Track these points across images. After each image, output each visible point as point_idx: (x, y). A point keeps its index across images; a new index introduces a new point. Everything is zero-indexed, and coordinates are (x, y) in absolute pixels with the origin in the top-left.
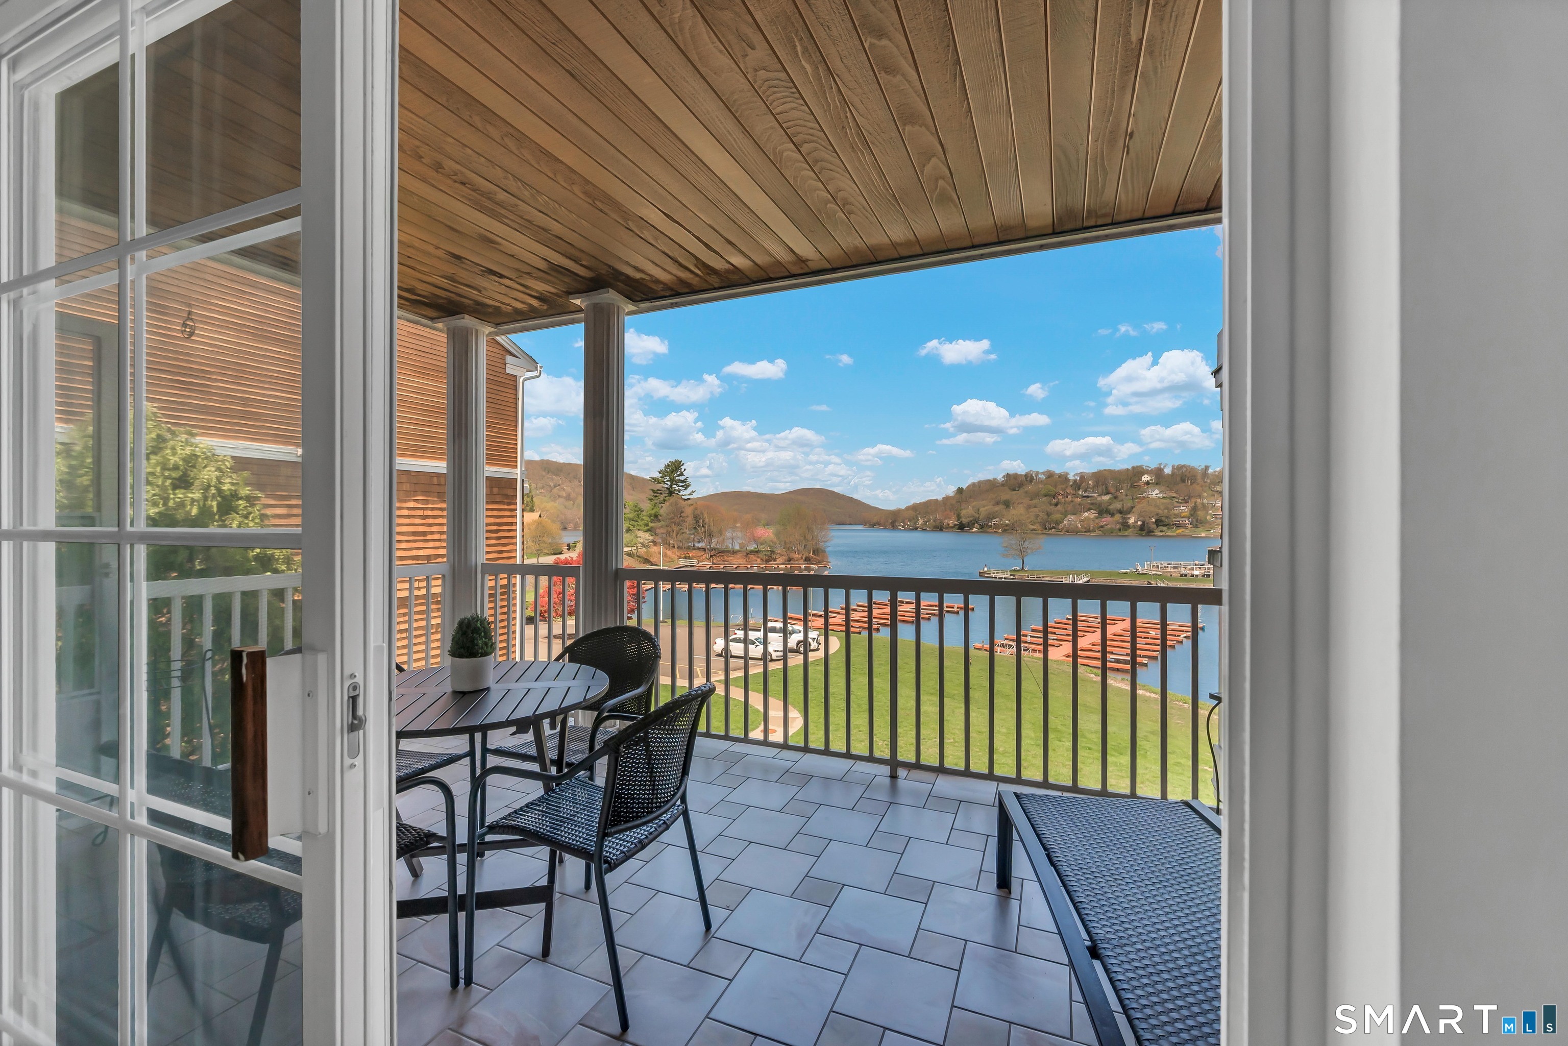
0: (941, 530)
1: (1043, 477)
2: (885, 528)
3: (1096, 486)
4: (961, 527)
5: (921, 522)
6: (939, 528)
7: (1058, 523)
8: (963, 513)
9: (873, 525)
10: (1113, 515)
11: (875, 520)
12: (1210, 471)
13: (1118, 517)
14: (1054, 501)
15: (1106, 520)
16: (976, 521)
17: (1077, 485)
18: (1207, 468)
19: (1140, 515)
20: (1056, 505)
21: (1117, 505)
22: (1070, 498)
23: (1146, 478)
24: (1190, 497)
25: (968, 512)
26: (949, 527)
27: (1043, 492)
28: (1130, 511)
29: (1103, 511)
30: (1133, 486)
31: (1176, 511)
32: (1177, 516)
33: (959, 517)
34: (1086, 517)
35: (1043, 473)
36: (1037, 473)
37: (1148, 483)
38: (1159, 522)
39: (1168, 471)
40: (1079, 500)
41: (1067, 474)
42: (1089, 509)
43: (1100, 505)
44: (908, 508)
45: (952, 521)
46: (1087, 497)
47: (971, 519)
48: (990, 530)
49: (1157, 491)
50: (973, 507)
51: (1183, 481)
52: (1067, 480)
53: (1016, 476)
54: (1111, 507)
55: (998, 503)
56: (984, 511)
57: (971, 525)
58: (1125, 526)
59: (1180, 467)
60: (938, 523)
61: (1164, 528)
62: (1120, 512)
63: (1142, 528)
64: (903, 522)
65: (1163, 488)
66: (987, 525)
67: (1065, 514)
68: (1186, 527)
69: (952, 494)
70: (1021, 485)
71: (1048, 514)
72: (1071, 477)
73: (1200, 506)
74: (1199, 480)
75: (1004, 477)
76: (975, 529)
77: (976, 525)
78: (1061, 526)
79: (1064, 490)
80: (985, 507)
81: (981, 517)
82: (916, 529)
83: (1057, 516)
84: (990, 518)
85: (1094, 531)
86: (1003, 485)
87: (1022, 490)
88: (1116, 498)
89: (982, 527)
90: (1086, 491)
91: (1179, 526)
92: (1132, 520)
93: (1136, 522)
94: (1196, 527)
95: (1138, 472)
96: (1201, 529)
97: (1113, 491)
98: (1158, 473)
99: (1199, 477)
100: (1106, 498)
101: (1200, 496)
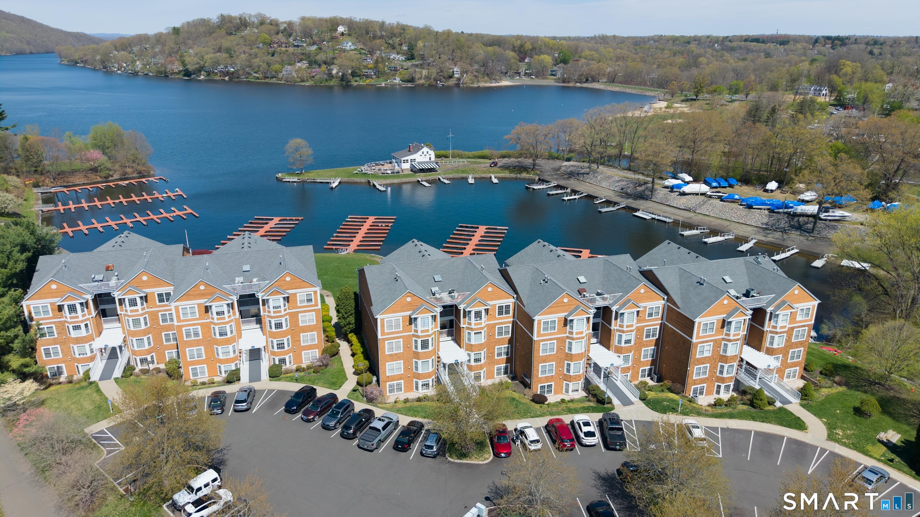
0: (166, 76)
3: (303, 35)
4: (188, 74)
5: (139, 65)
6: (164, 73)
7: (277, 73)
8: (188, 58)
10: (320, 66)
13: (324, 67)
14: (271, 50)
15: (315, 70)
16: (203, 68)
17: (288, 33)
18: (383, 21)
19: (340, 66)
20: (273, 54)
21: (322, 56)
22: (283, 49)
23: (341, 28)
24: (373, 49)
25: (192, 59)
26: (174, 73)
27: (259, 39)
28: (332, 62)
29: (313, 63)
30: (332, 37)
31: (365, 62)
32: (366, 67)
33: (183, 63)
34: (300, 68)
37: (343, 34)
38: (354, 74)
39: (356, 22)
40: (291, 49)
42: (301, 59)
43: (309, 55)
45: (177, 67)
46: (298, 46)
47: (197, 66)
48: (217, 77)
49: (350, 43)
50: (197, 53)
51: (367, 33)
52: (278, 28)
54: (318, 58)
55: (219, 49)
56: (208, 58)
57: (197, 72)
58: (330, 76)
61: (358, 78)
62: (325, 63)
63: (342, 79)
65: (354, 39)
66: (213, 72)
67: (282, 63)
68: (372, 78)
70: (237, 30)
71: (269, 64)
72: (282, 25)
73: (380, 58)
74: (379, 34)
76: (202, 77)
77: (203, 73)
78: (280, 75)
79: (277, 37)
80: (207, 52)
81: (206, 64)
83: (277, 66)
85: (307, 81)
88: (321, 48)
89: (209, 74)
90: (295, 40)
91: (367, 77)
92: (334, 72)
93: (337, 73)
94: (378, 77)
95: (335, 22)
96: (381, 79)
97: (317, 41)
98: (349, 24)
99: (378, 31)
100: (313, 48)
101: (380, 48)
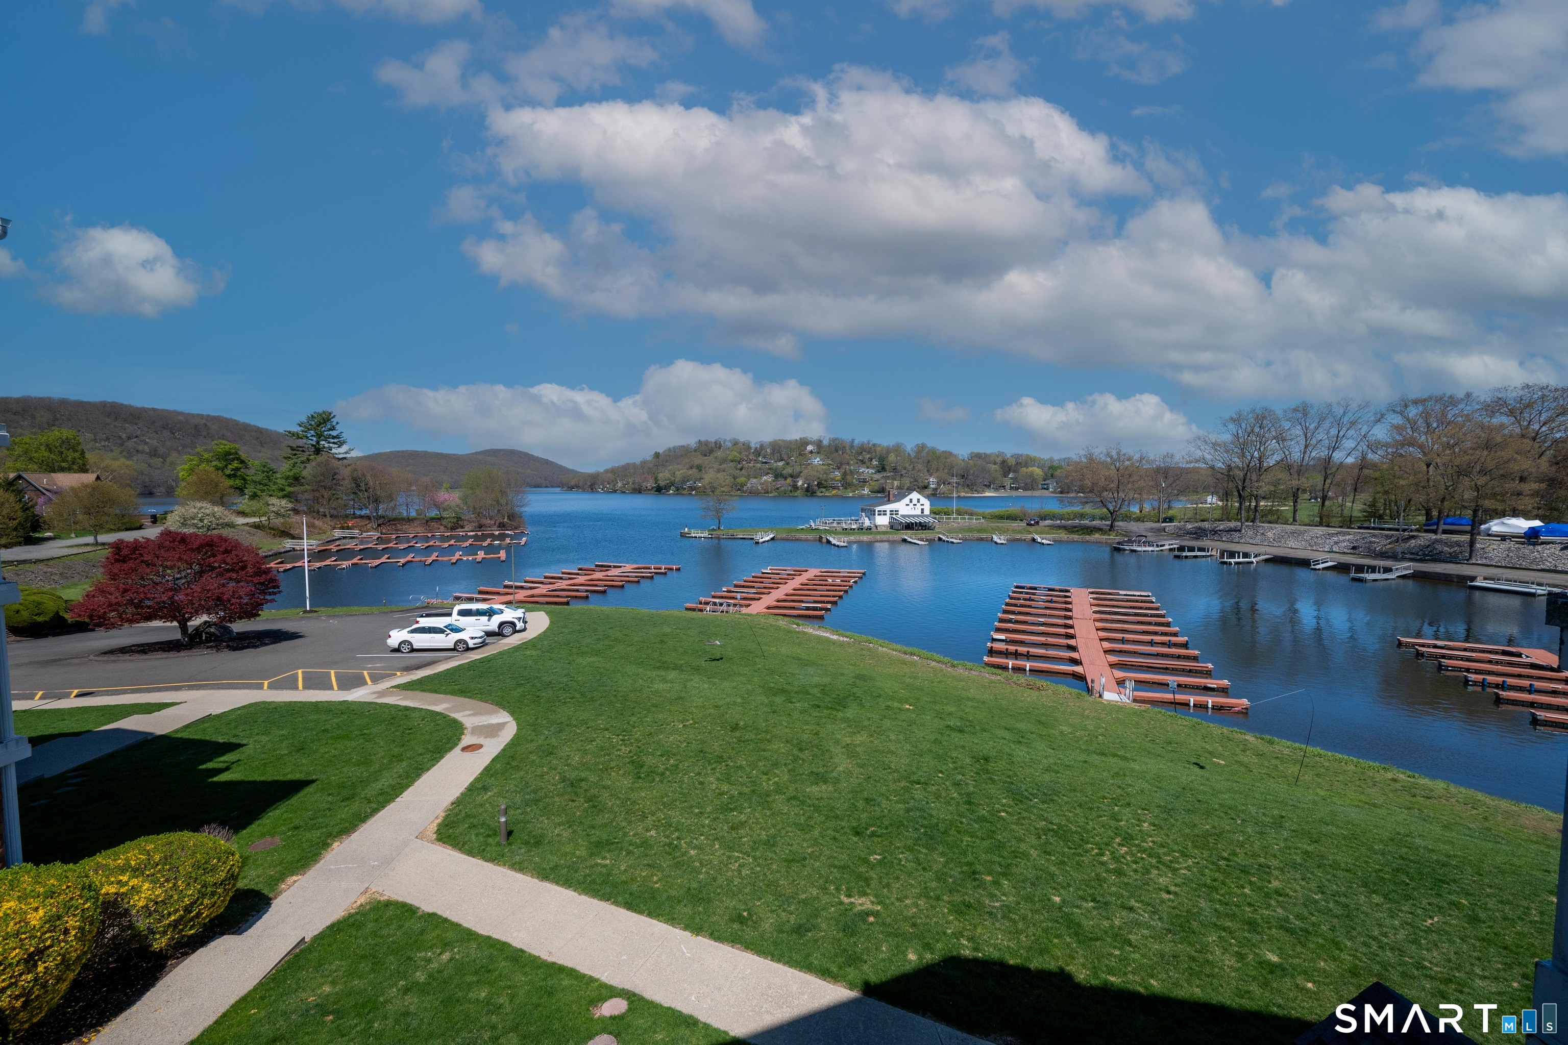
0: (640, 492)
1: (729, 444)
2: (584, 490)
3: (773, 453)
4: (659, 490)
5: (620, 484)
6: (638, 491)
7: (743, 485)
8: (661, 475)
9: (571, 488)
10: (786, 479)
11: (573, 483)
12: (856, 442)
13: (789, 480)
14: (739, 466)
15: (781, 482)
16: (672, 484)
17: (758, 453)
18: (853, 440)
19: (806, 479)
20: (741, 469)
21: (789, 470)
22: (751, 465)
23: (810, 448)
24: (841, 464)
25: (664, 476)
26: (647, 490)
27: (730, 458)
28: (798, 476)
29: (778, 475)
30: (801, 455)
31: (832, 475)
32: (833, 479)
33: (656, 480)
34: (765, 481)
35: (730, 441)
36: (725, 441)
37: (811, 452)
38: (819, 485)
39: (826, 443)
40: (759, 465)
41: (750, 442)
42: (768, 474)
43: (776, 469)
44: (606, 471)
45: (650, 484)
46: (766, 463)
47: (668, 482)
48: (685, 492)
49: (818, 459)
50: (669, 471)
51: (837, 451)
52: (749, 448)
53: (707, 443)
54: (784, 472)
55: (691, 468)
56: (679, 474)
57: (667, 487)
58: (795, 488)
59: (834, 440)
60: (636, 486)
61: (824, 490)
62: (792, 476)
63: (807, 490)
64: (602, 484)
65: (823, 457)
66: (682, 488)
67: (749, 477)
68: (838, 488)
69: (649, 458)
70: (711, 451)
71: (735, 478)
72: (753, 445)
73: (848, 472)
74: (848, 451)
75: (696, 443)
76: (671, 492)
77: (672, 488)
78: (745, 488)
79: (747, 456)
80: (680, 472)
81: (677, 481)
82: (615, 491)
83: (742, 479)
84: (684, 481)
85: (771, 492)
86: (695, 451)
87: (712, 456)
88: (788, 464)
89: (678, 489)
90: (764, 458)
91: (834, 488)
92: (800, 483)
93: (803, 485)
94: (846, 488)
95: (804, 443)
96: (849, 489)
97: (785, 457)
98: (819, 444)
99: (847, 449)
100: (781, 464)
101: (848, 464)
